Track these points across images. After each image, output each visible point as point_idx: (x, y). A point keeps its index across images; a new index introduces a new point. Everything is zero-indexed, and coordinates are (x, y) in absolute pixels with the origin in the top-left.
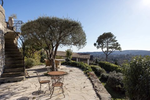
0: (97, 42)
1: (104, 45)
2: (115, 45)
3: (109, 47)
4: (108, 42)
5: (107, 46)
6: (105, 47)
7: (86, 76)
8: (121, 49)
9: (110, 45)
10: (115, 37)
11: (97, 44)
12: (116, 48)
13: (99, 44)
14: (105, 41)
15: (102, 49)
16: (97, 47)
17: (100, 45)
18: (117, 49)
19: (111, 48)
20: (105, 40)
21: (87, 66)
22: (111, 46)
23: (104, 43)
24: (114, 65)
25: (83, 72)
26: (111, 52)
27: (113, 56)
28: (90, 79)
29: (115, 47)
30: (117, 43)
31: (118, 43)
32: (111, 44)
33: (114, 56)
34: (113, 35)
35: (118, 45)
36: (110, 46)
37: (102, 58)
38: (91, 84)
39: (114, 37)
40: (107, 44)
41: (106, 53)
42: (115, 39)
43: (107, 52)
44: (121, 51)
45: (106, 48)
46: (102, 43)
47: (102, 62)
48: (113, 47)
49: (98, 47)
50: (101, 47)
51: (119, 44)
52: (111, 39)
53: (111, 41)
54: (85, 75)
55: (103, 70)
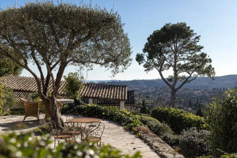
0: (145, 50)
1: (165, 59)
2: (195, 61)
3: (179, 64)
4: (176, 51)
5: (175, 62)
6: (169, 66)
7: (131, 134)
8: (214, 73)
9: (184, 59)
10: (197, 38)
11: (146, 58)
12: (198, 69)
13: (150, 57)
14: (167, 49)
15: (160, 71)
16: (145, 66)
17: (155, 60)
18: (203, 73)
19: (185, 68)
20: (169, 46)
21: (128, 115)
22: (187, 62)
23: (167, 53)
24: (193, 116)
25: (121, 128)
26: (186, 80)
27: (192, 94)
28: (140, 137)
29: (198, 67)
30: (203, 55)
31: (206, 55)
32: (185, 56)
33: (196, 92)
34: (192, 31)
35: (206, 61)
36: (182, 63)
37: (160, 99)
38: (145, 145)
39: (194, 37)
40: (176, 57)
41: (171, 83)
42: (198, 44)
43: (175, 82)
44: (213, 79)
45: (171, 68)
46: (161, 54)
47: (161, 109)
48: (192, 67)
49: (148, 67)
50: (156, 65)
51: (207, 57)
52: (184, 43)
53: (187, 48)
54: (127, 133)
55: (167, 126)
